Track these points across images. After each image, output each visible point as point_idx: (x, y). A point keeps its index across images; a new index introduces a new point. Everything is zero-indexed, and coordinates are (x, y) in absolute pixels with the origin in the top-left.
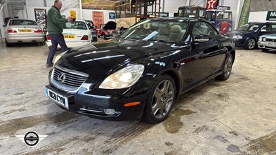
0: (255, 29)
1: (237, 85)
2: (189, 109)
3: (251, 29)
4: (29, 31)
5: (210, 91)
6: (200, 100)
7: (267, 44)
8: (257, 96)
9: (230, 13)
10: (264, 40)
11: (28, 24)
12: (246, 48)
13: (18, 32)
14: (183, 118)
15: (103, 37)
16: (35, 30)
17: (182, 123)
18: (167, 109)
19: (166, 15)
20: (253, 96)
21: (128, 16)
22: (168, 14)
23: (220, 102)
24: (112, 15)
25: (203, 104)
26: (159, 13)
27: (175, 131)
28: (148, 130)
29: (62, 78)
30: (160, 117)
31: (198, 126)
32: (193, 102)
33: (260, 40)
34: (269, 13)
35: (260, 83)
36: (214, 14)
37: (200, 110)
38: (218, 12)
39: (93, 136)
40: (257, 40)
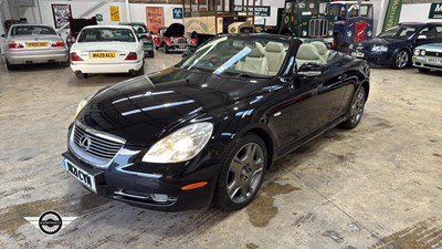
0: (409, 33)
1: (370, 137)
2: (289, 182)
3: (403, 33)
4: (43, 44)
5: (326, 149)
6: (309, 166)
7: (427, 60)
8: (399, 157)
9: (369, 6)
10: (423, 53)
11: (42, 33)
12: (394, 67)
13: (25, 47)
14: (279, 200)
15: (164, 49)
16: (52, 42)
17: (276, 208)
18: (254, 187)
19: (266, 10)
20: (394, 156)
21: (203, 13)
22: (269, 8)
23: (339, 168)
24: (178, 12)
25: (313, 174)
26: (254, 6)
27: (264, 224)
28: (222, 224)
29: (86, 143)
30: (242, 199)
31: (300, 213)
32: (297, 170)
33: (416, 53)
34: (434, 6)
35: (407, 133)
36: (343, 9)
37: (307, 184)
38: (350, 5)
39: (136, 233)
40: (411, 54)
